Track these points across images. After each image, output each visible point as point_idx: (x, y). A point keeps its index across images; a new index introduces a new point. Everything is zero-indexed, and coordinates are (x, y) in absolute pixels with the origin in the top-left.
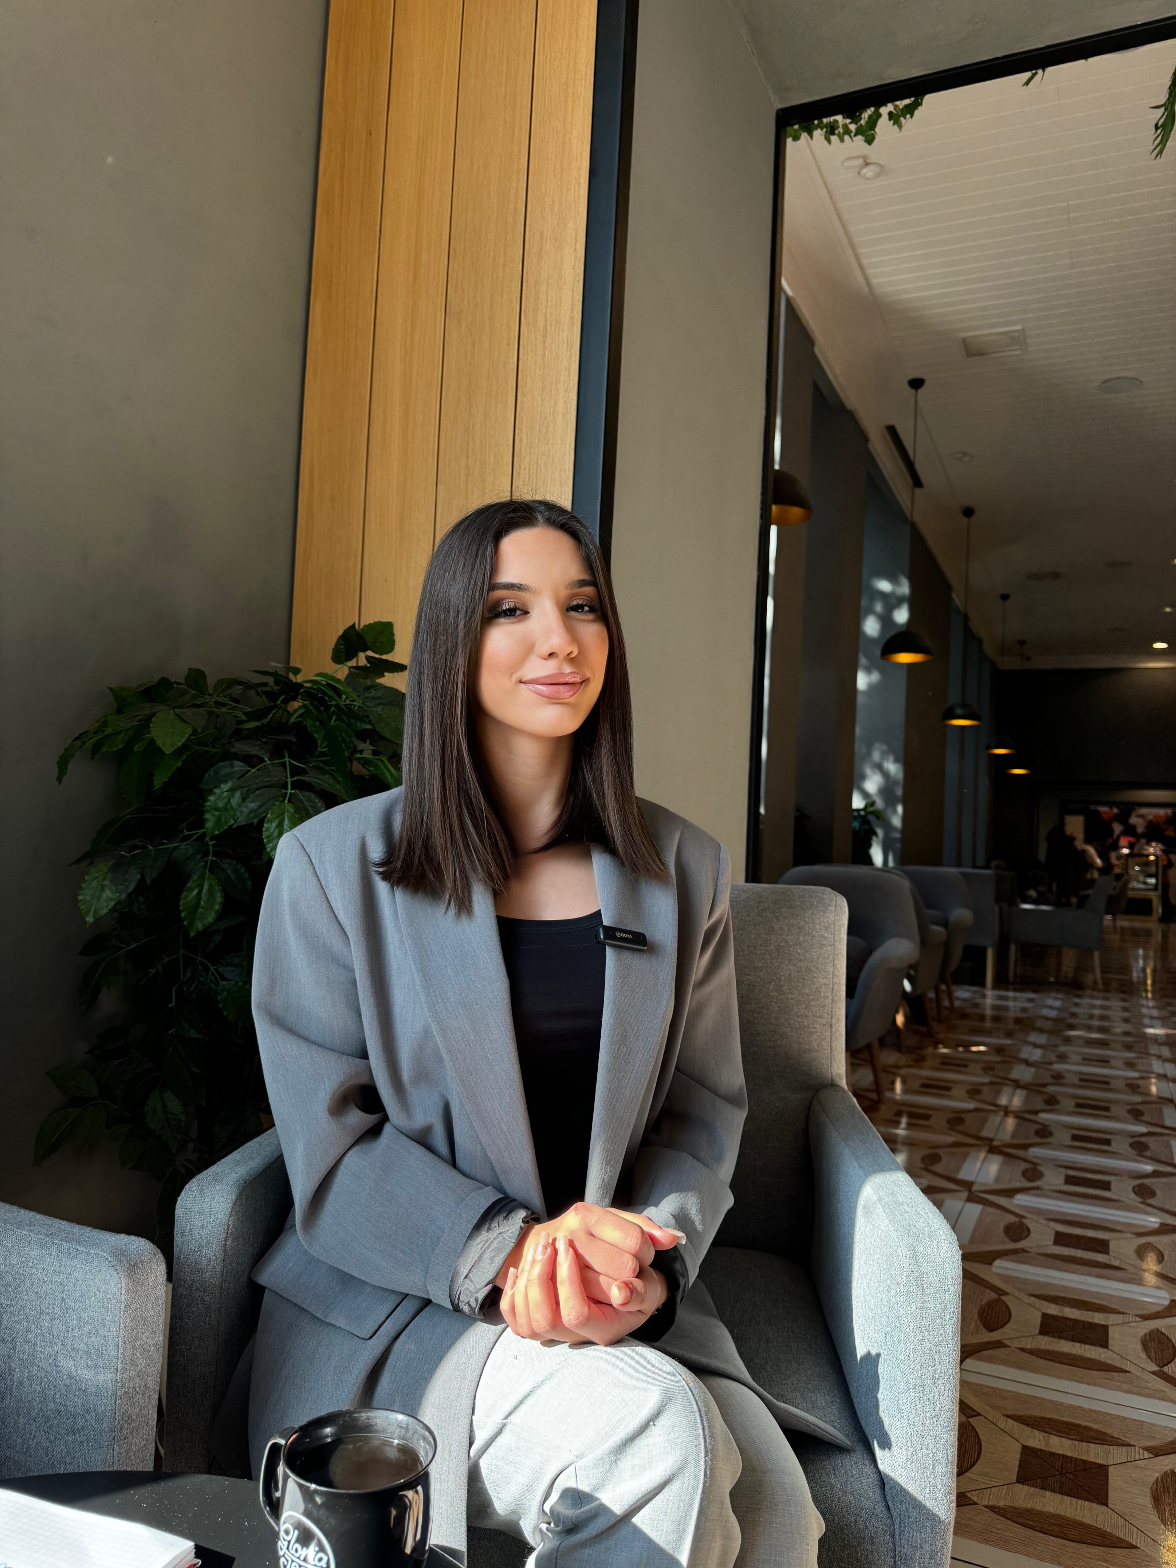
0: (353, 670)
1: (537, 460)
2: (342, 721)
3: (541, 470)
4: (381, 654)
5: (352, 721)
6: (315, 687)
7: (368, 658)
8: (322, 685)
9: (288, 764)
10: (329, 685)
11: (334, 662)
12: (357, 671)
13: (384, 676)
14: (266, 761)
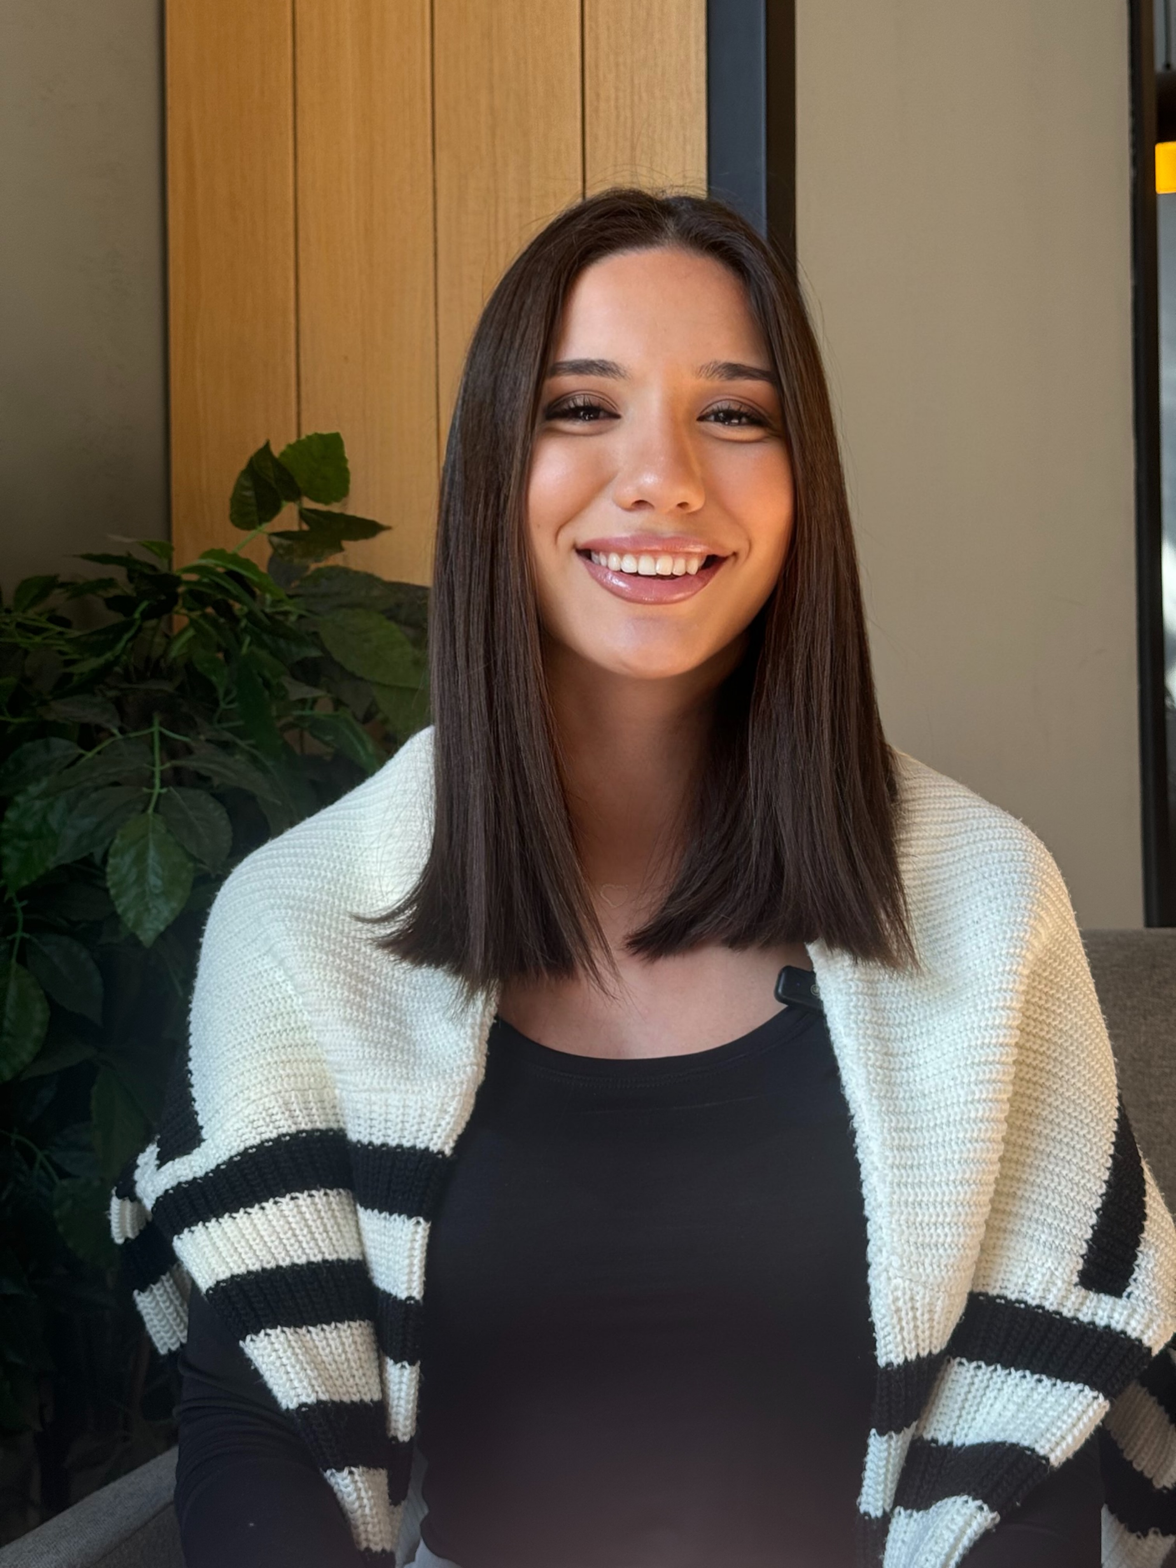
0: (276, 540)
1: (632, 80)
2: (262, 645)
3: (640, 98)
4: (327, 503)
5: (282, 643)
6: (206, 580)
7: (304, 515)
8: (218, 575)
9: (156, 738)
10: (232, 574)
11: (237, 525)
12: (285, 542)
13: (341, 549)
14: (112, 735)
